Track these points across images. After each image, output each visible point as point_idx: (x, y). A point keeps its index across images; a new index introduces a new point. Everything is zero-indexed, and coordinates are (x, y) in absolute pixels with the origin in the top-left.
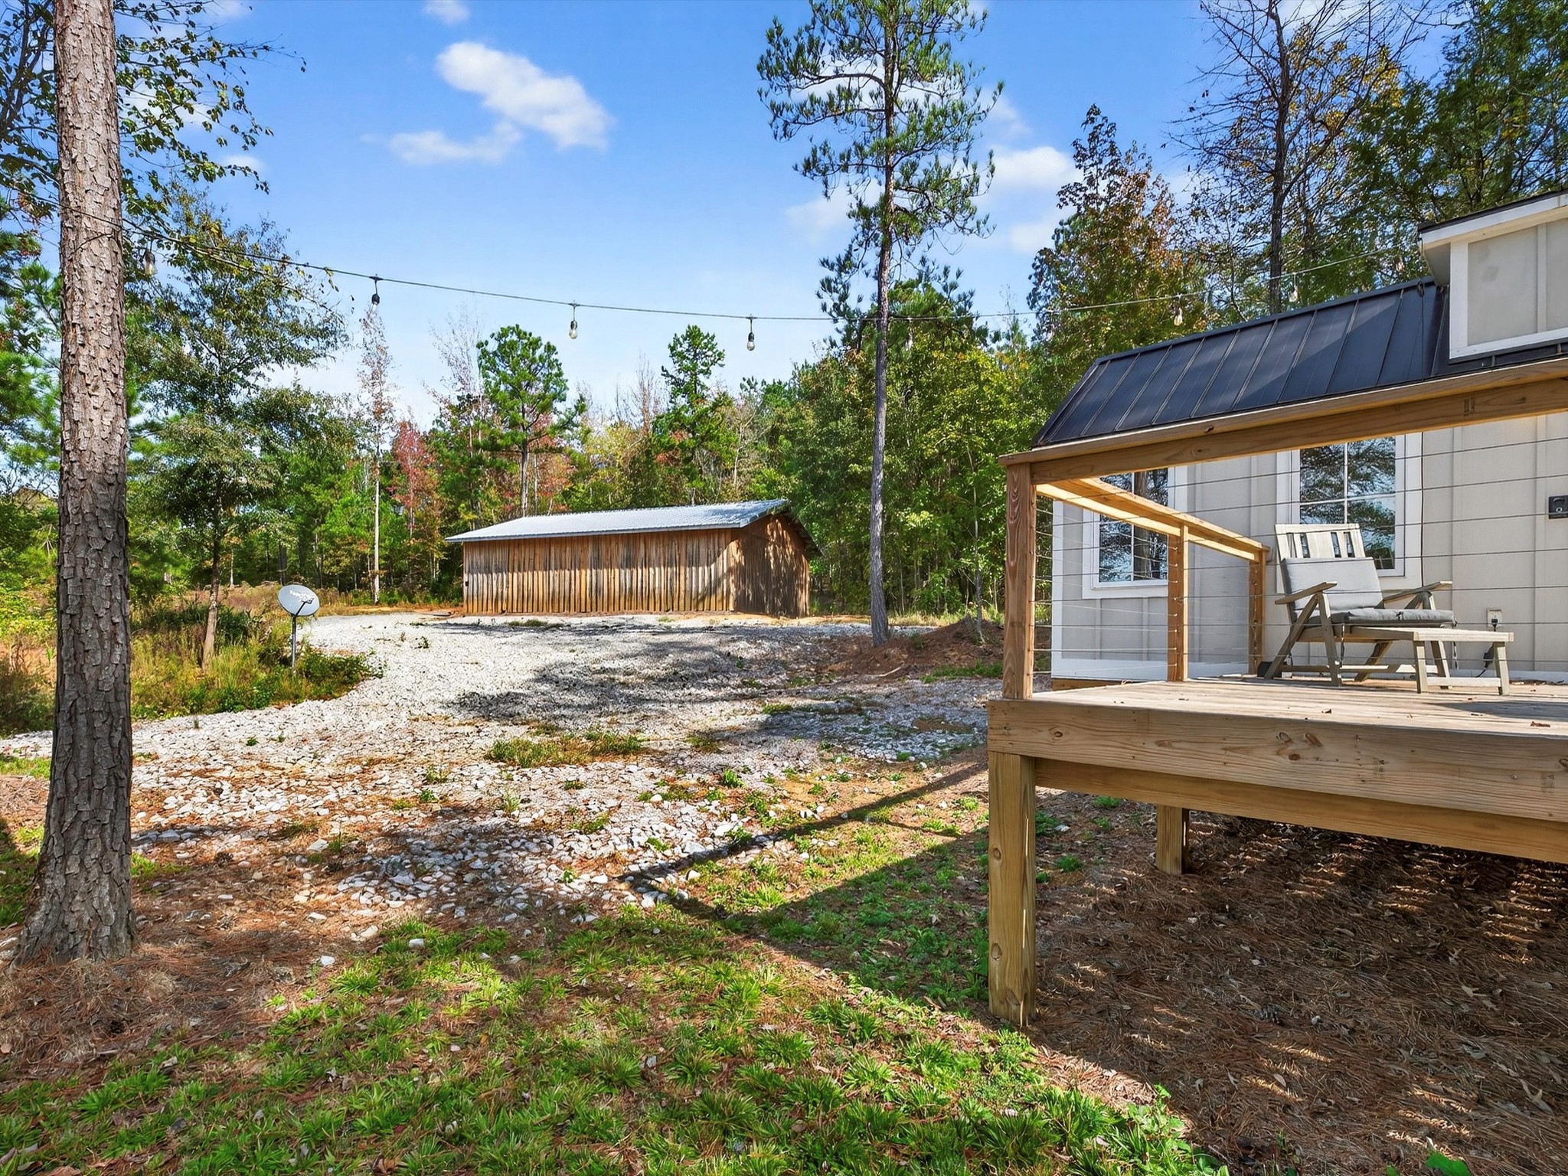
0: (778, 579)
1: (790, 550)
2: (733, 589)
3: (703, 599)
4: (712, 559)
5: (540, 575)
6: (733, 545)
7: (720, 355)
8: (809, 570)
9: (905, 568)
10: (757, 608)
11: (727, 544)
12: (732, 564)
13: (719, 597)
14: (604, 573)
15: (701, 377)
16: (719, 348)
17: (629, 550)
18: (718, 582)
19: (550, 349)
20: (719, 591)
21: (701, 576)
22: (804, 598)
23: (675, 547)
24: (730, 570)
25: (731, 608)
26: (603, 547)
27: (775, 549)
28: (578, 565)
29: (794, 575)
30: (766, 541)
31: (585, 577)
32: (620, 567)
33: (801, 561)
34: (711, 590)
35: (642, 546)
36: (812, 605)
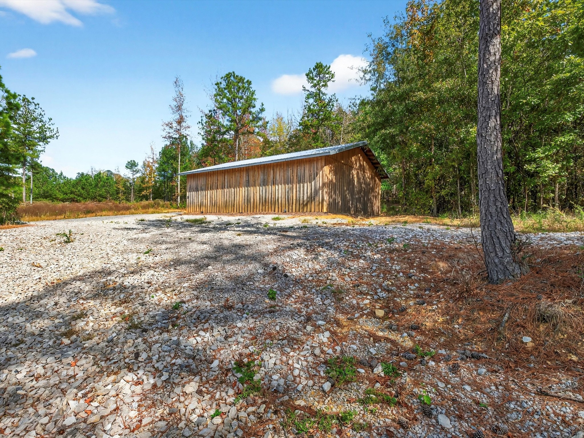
0: (359, 192)
1: (368, 174)
2: (326, 197)
3: (307, 204)
4: (313, 178)
5: (220, 191)
6: (327, 169)
7: (333, 76)
8: (380, 188)
9: (461, 178)
10: (345, 210)
11: (322, 168)
12: (326, 180)
13: (317, 203)
14: (251, 189)
15: (323, 89)
16: (332, 72)
17: (264, 175)
18: (316, 192)
19: (249, 83)
20: (317, 199)
21: (307, 189)
22: (377, 204)
23: (290, 171)
24: (324, 184)
25: (325, 210)
26: (251, 174)
27: (358, 173)
28: (239, 185)
29: (370, 190)
30: (351, 168)
31: (242, 192)
32: (260, 185)
33: (375, 181)
34: (312, 198)
35: (272, 172)
36: (382, 208)
